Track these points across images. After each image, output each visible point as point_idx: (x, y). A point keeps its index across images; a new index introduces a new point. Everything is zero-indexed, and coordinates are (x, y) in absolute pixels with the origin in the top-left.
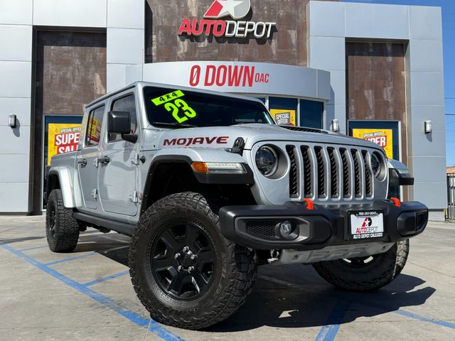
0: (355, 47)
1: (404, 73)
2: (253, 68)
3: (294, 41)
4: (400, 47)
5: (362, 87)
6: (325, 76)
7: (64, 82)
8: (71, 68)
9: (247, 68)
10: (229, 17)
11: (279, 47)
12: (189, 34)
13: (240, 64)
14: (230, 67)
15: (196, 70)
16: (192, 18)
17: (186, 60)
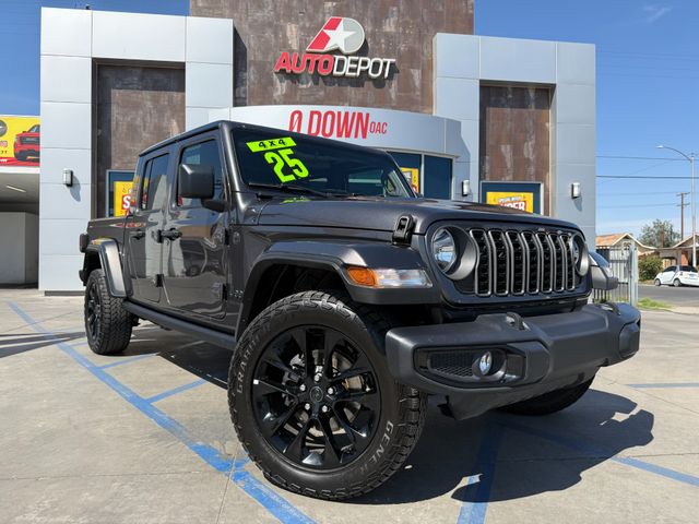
0: (492, 93)
1: (550, 125)
2: (368, 115)
3: (417, 83)
4: (545, 93)
5: (499, 142)
6: (455, 126)
7: (132, 128)
8: (141, 112)
9: (360, 115)
10: (337, 51)
11: (399, 90)
12: (288, 71)
13: (352, 110)
14: (339, 113)
15: (296, 116)
16: (292, 51)
17: (285, 103)
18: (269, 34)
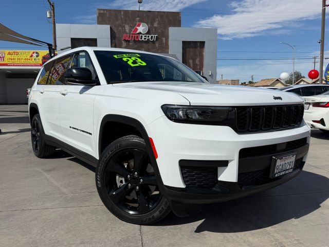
0: (186, 45)
3: (164, 42)
5: (188, 58)
10: (140, 33)
11: (159, 44)
16: (127, 33)
18: (120, 28)
